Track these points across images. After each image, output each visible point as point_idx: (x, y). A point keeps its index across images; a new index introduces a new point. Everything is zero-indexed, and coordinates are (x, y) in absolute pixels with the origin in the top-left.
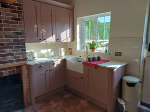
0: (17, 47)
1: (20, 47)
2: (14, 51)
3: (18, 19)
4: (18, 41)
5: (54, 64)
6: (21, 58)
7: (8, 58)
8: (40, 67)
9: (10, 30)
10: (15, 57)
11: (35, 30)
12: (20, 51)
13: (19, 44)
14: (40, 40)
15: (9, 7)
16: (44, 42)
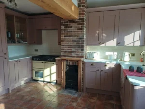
0: (78, 48)
1: (80, 48)
2: (76, 50)
3: (81, 29)
4: (79, 43)
5: (106, 66)
6: (80, 55)
7: (73, 54)
8: (92, 65)
9: (75, 36)
10: (76, 54)
11: (97, 35)
12: (80, 51)
13: (79, 46)
14: (100, 43)
15: (77, 22)
16: (104, 45)
